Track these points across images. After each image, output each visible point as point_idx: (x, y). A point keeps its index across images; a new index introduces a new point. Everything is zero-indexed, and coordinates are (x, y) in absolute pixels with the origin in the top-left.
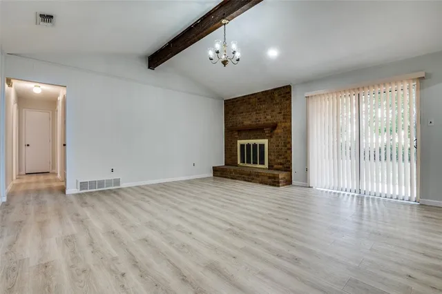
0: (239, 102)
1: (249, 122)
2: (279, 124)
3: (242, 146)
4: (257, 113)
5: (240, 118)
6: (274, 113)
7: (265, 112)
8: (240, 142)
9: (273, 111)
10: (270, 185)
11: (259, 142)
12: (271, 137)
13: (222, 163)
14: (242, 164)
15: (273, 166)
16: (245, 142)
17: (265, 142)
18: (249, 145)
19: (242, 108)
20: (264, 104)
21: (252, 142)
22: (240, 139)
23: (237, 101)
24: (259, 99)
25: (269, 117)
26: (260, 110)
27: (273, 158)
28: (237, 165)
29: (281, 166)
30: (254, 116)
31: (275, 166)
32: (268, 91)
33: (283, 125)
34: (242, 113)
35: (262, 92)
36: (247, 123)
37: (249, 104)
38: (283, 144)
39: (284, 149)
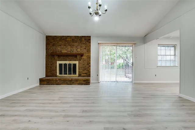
0: (58, 39)
1: (66, 51)
2: (85, 54)
3: (60, 65)
4: (71, 47)
5: (59, 48)
6: (82, 48)
7: (77, 47)
8: (58, 63)
9: (81, 47)
10: (84, 84)
11: (72, 62)
12: (80, 60)
13: (43, 76)
14: (60, 75)
15: (80, 75)
16: (63, 62)
17: (77, 63)
18: (65, 65)
19: (60, 42)
20: (76, 43)
21: (67, 62)
22: (58, 61)
23: (57, 38)
24: (72, 39)
25: (79, 50)
26: (73, 45)
27: (81, 71)
28: (56, 76)
29: (85, 75)
30: (69, 48)
31: (82, 75)
32: (78, 36)
33: (87, 55)
34: (61, 45)
35: (75, 36)
36: (64, 51)
37: (66, 41)
38: (86, 64)
39: (87, 66)
